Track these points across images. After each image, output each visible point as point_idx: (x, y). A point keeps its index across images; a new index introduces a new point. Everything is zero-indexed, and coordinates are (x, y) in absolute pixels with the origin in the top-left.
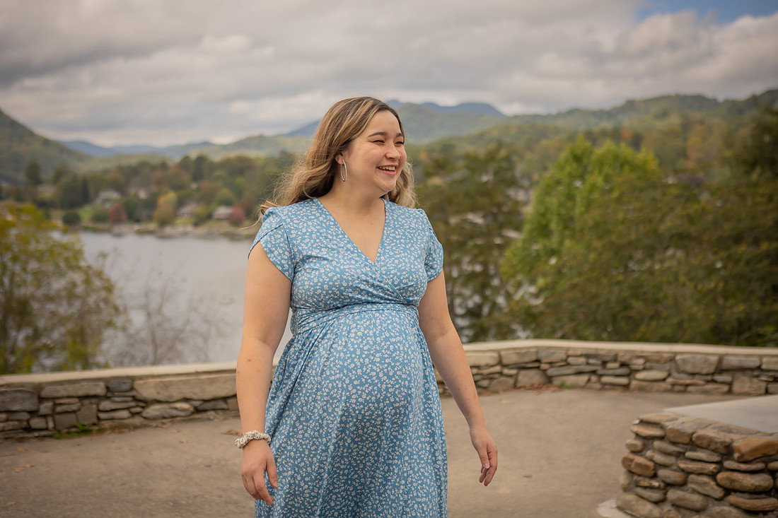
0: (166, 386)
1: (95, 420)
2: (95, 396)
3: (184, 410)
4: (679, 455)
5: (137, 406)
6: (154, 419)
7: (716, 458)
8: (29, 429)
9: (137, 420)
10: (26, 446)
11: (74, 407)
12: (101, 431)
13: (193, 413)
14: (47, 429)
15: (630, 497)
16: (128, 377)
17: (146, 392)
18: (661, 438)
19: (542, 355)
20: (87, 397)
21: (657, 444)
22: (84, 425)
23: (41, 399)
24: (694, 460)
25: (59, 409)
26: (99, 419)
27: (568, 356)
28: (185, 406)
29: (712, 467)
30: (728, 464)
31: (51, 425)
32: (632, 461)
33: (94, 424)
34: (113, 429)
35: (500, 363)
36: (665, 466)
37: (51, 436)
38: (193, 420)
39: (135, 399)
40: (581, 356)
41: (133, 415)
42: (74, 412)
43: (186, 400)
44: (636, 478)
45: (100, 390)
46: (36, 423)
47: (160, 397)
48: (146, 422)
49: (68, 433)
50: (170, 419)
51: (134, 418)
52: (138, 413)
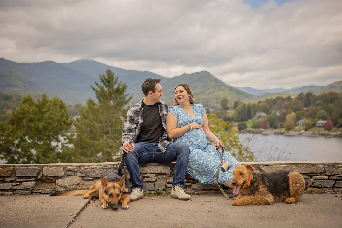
1: (165, 188)
2: (165, 174)
5: (189, 182)
6: (198, 190)
9: (188, 190)
11: (154, 179)
12: (167, 194)
20: (160, 174)
22: (158, 190)
25: (145, 180)
26: (166, 186)
33: (164, 190)
42: (154, 182)
45: (167, 171)
48: (193, 192)
49: (150, 193)
50: (207, 191)
51: (186, 189)
52: (189, 186)
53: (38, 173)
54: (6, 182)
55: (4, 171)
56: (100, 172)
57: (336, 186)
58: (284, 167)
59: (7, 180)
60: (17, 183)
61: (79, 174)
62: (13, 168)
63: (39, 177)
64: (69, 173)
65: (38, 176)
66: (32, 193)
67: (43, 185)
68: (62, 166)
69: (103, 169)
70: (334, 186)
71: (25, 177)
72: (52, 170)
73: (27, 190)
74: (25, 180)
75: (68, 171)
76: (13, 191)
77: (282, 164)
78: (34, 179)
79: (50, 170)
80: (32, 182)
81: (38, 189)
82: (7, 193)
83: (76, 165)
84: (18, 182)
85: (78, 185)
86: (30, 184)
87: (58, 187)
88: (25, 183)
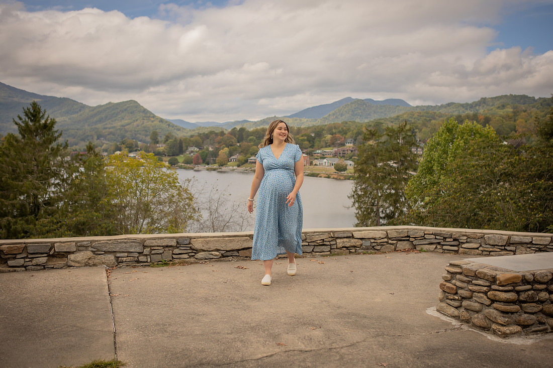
0: (207, 242)
1: (171, 259)
2: (171, 246)
3: (216, 255)
4: (469, 282)
5: (192, 252)
6: (201, 259)
7: (488, 284)
8: (138, 262)
9: (192, 260)
10: (136, 269)
11: (161, 251)
12: (174, 264)
13: (220, 257)
14: (147, 262)
15: (443, 305)
16: (188, 237)
17: (197, 245)
18: (460, 273)
19: (410, 233)
20: (167, 246)
21: (458, 276)
22: (165, 261)
23: (145, 247)
24: (476, 285)
25: (153, 252)
26: (172, 257)
27: (425, 234)
28: (217, 253)
29: (485, 289)
30: (493, 287)
31: (149, 260)
32: (445, 285)
33: (171, 261)
34: (180, 263)
35: (387, 237)
36: (462, 288)
37: (149, 266)
38: (221, 261)
39: (191, 248)
40: (432, 234)
41: (190, 257)
42: (161, 254)
43: (218, 250)
44: (447, 294)
45: (174, 243)
46: (142, 258)
47: (203, 248)
48: (197, 261)
49: (158, 264)
50: (209, 260)
52: (193, 256)
53: (50, 250)
54: (18, 258)
55: (16, 248)
56: (111, 246)
57: (315, 251)
59: (18, 256)
60: (29, 260)
61: (90, 249)
62: (24, 245)
63: (51, 253)
64: (80, 248)
66: (44, 268)
67: (54, 260)
68: (74, 241)
69: (114, 244)
70: (313, 251)
71: (37, 253)
72: (64, 246)
73: (39, 265)
74: (37, 256)
75: (79, 247)
76: (25, 267)
78: (46, 255)
79: (62, 246)
80: (44, 258)
81: (51, 264)
82: (19, 269)
83: (88, 241)
84: (29, 258)
85: (89, 259)
86: (43, 260)
87: (70, 262)
88: (37, 259)
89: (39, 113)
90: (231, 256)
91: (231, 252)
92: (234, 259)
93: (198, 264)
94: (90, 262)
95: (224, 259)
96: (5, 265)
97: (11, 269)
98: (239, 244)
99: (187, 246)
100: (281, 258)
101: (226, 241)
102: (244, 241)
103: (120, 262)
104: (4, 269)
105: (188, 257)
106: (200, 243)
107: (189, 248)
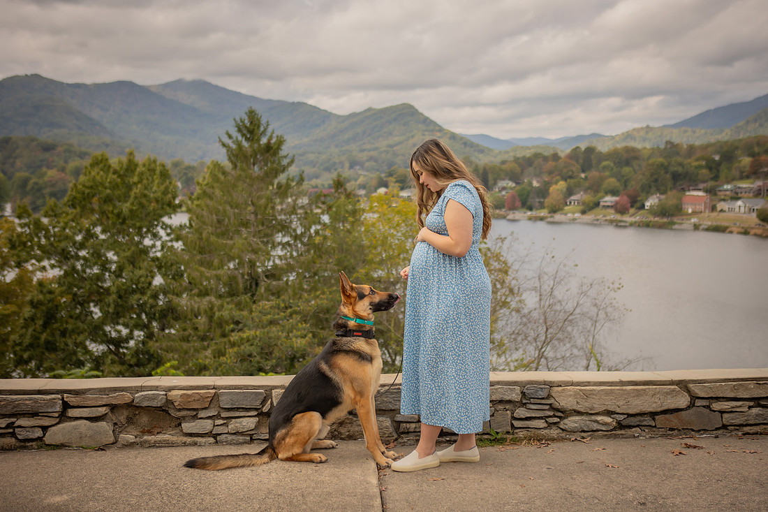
0: (587, 395)
1: (509, 429)
2: (509, 402)
3: (606, 424)
5: (554, 416)
6: (573, 432)
9: (554, 432)
12: (516, 441)
13: (614, 429)
16: (545, 383)
17: (565, 400)
20: (501, 402)
22: (497, 433)
26: (512, 425)
28: (608, 419)
33: (508, 433)
34: (528, 439)
38: (616, 436)
39: (552, 407)
41: (550, 425)
43: (609, 413)
45: (515, 396)
47: (578, 408)
48: (563, 435)
49: (481, 440)
50: (590, 433)
51: (550, 429)
52: (555, 423)
53: (264, 402)
54: (200, 418)
55: (197, 397)
56: (385, 399)
58: (734, 386)
59: (202, 414)
60: (221, 422)
62: (214, 391)
63: (265, 409)
65: (263, 407)
66: (252, 440)
69: (392, 393)
71: (238, 409)
73: (242, 434)
74: (237, 414)
76: (215, 436)
77: (729, 380)
78: (255, 413)
80: (252, 419)
81: (263, 433)
82: (203, 440)
84: (223, 419)
85: (341, 424)
86: (249, 423)
88: (238, 420)
89: (259, 127)
90: (638, 426)
91: (639, 418)
92: (644, 434)
93: (567, 443)
94: (343, 430)
95: (623, 432)
96: (178, 431)
97: (189, 440)
98: (657, 400)
99: (543, 402)
100: (748, 434)
101: (629, 393)
102: (667, 393)
103: (403, 433)
104: (175, 439)
105: (545, 425)
106: (571, 395)
107: (548, 407)
